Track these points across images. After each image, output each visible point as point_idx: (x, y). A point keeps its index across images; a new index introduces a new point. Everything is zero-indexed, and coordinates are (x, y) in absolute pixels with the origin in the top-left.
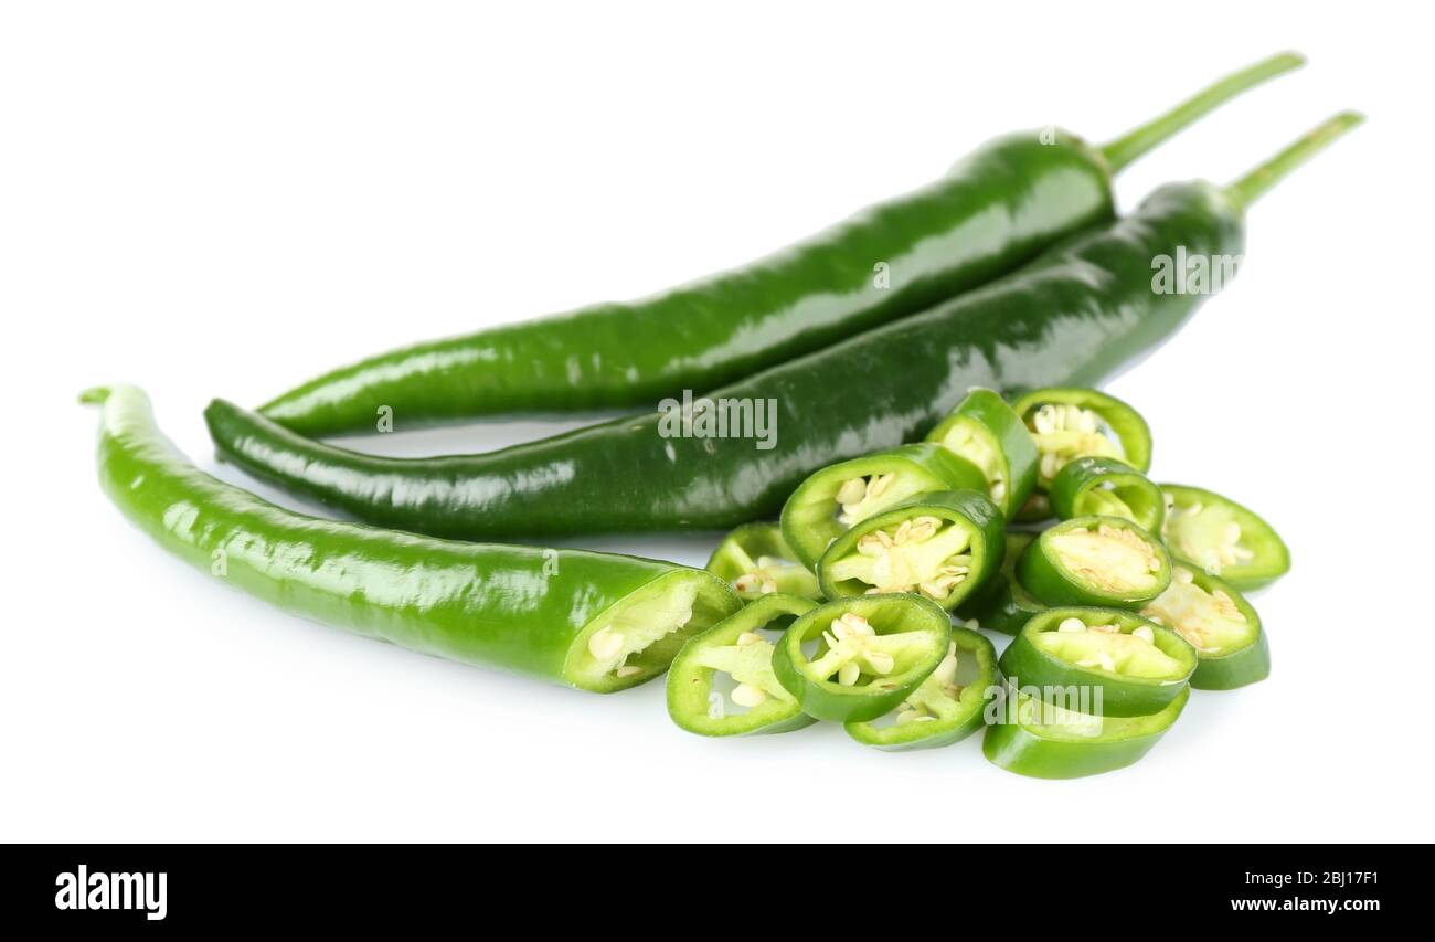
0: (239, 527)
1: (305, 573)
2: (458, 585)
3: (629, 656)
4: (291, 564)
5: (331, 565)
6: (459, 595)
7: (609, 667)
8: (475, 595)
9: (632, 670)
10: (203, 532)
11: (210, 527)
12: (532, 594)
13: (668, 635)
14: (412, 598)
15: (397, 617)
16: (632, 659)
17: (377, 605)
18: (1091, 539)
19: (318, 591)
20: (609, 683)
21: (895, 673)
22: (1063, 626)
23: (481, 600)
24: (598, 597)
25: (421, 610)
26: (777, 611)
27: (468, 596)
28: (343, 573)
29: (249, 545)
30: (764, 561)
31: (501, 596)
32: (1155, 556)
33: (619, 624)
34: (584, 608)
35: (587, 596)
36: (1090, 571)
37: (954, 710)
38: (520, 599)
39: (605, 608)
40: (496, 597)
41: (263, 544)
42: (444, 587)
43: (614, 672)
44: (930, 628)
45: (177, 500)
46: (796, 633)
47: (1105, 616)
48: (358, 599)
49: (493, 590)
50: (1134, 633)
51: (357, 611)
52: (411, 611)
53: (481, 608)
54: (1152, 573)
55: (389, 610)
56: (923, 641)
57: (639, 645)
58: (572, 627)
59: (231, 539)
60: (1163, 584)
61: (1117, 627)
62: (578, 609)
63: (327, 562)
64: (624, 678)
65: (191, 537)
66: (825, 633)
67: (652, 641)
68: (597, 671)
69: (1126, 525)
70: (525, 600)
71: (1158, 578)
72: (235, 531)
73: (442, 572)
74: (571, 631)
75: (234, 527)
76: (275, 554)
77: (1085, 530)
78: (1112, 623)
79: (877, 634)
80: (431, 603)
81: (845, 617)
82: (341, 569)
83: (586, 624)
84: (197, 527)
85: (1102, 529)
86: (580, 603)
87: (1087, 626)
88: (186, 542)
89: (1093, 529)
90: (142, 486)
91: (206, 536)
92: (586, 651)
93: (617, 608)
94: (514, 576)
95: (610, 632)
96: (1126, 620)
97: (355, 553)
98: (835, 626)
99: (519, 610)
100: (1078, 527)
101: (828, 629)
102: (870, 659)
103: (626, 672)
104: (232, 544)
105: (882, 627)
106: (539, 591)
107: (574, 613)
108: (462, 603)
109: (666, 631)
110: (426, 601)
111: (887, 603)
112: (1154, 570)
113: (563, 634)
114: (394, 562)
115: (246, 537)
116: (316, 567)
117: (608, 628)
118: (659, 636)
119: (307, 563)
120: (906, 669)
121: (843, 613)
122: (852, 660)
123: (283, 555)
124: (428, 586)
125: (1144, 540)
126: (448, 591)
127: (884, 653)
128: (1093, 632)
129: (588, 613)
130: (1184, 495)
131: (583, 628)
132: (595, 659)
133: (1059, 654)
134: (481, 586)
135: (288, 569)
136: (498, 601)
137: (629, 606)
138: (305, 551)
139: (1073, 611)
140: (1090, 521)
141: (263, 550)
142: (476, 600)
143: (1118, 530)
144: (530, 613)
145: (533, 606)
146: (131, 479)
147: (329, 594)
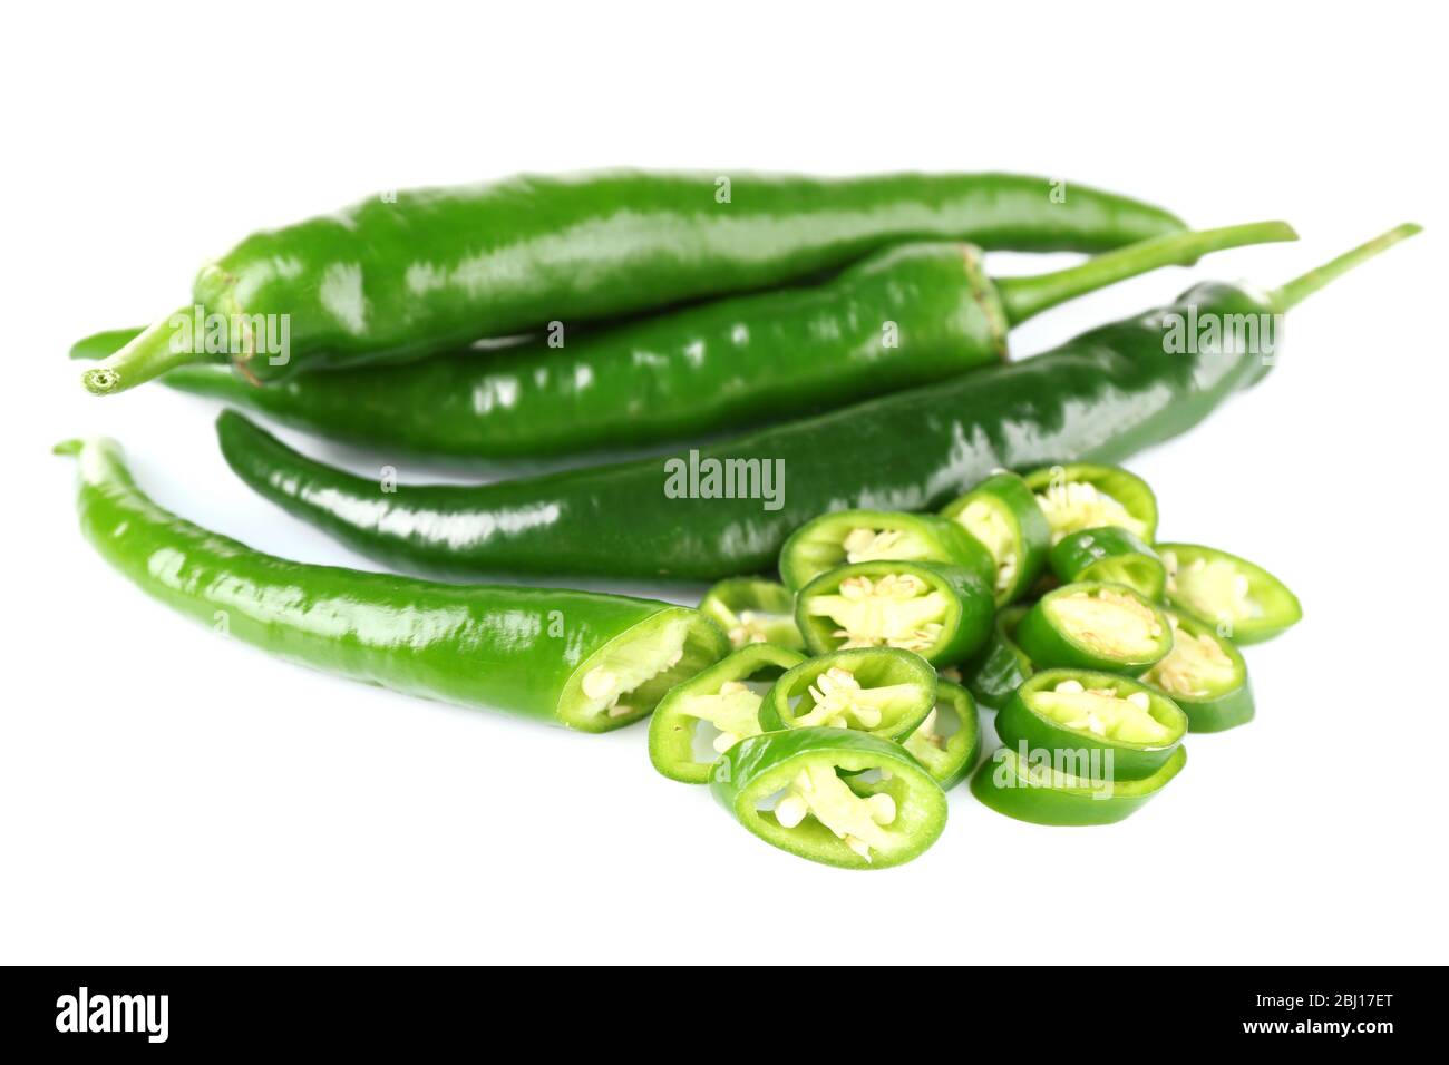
0: (227, 572)
1: (296, 617)
2: (451, 626)
3: (621, 695)
4: (281, 608)
5: (322, 608)
6: (452, 637)
7: (600, 707)
8: (469, 635)
9: (624, 710)
10: (189, 578)
11: (198, 572)
12: (526, 633)
13: (659, 675)
14: (406, 639)
15: (390, 660)
16: (624, 699)
17: (370, 646)
18: (1092, 603)
19: (308, 634)
20: (603, 722)
21: (882, 726)
22: (1059, 687)
23: (475, 640)
24: (591, 637)
25: (415, 651)
26: (763, 662)
27: (461, 636)
28: (335, 616)
29: (238, 589)
30: (747, 616)
31: (495, 636)
32: (1156, 621)
33: (611, 663)
34: (578, 647)
35: (580, 636)
36: (1091, 634)
37: (942, 760)
38: (515, 638)
39: (599, 646)
40: (490, 638)
41: (252, 588)
42: (437, 628)
43: (606, 712)
44: (916, 681)
45: (162, 546)
46: (784, 686)
47: (1104, 680)
48: (350, 641)
49: (487, 630)
50: (1129, 698)
51: (349, 653)
52: (403, 652)
53: (475, 648)
54: (1153, 638)
55: (382, 651)
56: (911, 694)
57: (630, 685)
58: (567, 665)
59: (220, 584)
60: (1164, 649)
61: (1114, 691)
62: (573, 648)
63: (318, 605)
64: (616, 718)
65: (175, 582)
66: (811, 689)
67: (643, 681)
68: (590, 710)
69: (1127, 591)
70: (519, 639)
71: (1160, 642)
72: (223, 576)
73: (436, 613)
74: (567, 670)
75: (221, 572)
76: (264, 599)
77: (1085, 594)
78: (1110, 687)
79: (862, 687)
80: (424, 644)
81: (830, 671)
82: (333, 612)
83: (581, 662)
84: (184, 573)
85: (1103, 594)
86: (574, 642)
87: (1085, 689)
88: (172, 589)
89: (1093, 594)
90: (126, 534)
91: (193, 582)
92: (580, 691)
93: (609, 648)
94: (507, 617)
95: (603, 671)
96: (1124, 684)
97: (345, 596)
98: (821, 680)
99: (513, 649)
100: (1078, 591)
101: (814, 683)
102: (857, 712)
103: (616, 712)
104: (220, 590)
105: (868, 681)
106: (532, 631)
107: (568, 652)
108: (456, 642)
109: (656, 671)
110: (420, 641)
111: (872, 657)
112: (1156, 635)
113: (557, 672)
114: (386, 604)
115: (235, 581)
116: (307, 610)
117: (601, 667)
118: (649, 675)
119: (297, 606)
120: (893, 723)
121: (828, 667)
122: (840, 714)
123: (273, 599)
124: (421, 627)
125: (1145, 606)
126: (441, 632)
127: (872, 706)
128: (1089, 695)
129: (582, 651)
130: (1187, 553)
131: (578, 665)
132: (588, 698)
133: (1051, 714)
134: (475, 626)
135: (278, 613)
136: (492, 641)
137: (623, 644)
138: (294, 594)
139: (1072, 673)
140: (1090, 586)
141: (252, 594)
142: (470, 640)
143: (1119, 596)
144: (525, 652)
145: (527, 645)
146: (115, 525)
147: (321, 637)
